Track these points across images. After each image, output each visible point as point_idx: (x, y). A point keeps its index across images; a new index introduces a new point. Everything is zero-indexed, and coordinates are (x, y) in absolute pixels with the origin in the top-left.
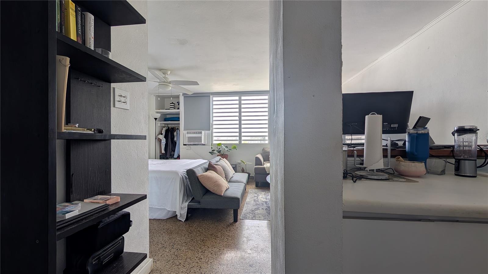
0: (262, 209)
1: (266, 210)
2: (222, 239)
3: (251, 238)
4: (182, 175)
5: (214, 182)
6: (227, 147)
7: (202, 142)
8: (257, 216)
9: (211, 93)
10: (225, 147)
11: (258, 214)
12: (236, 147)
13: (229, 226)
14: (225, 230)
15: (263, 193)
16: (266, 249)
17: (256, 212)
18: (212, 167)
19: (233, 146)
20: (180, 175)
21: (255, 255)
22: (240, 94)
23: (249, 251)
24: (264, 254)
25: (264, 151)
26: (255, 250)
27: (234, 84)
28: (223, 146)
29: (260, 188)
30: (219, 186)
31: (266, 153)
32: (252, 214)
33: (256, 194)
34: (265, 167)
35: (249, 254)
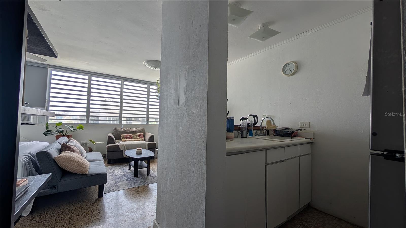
0: (123, 180)
1: (127, 181)
2: (93, 214)
3: (123, 204)
4: (24, 160)
5: (76, 162)
6: (72, 127)
7: (30, 120)
8: (121, 187)
9: (50, 65)
10: (70, 126)
11: (121, 185)
12: (83, 127)
13: (95, 202)
14: (92, 207)
15: (118, 168)
16: (140, 208)
17: (118, 184)
18: (68, 148)
19: (78, 126)
20: (22, 161)
21: (133, 214)
22: (91, 74)
23: (126, 214)
24: (140, 211)
25: (115, 130)
26: (131, 211)
27: (87, 64)
28: (66, 125)
29: (113, 164)
30: (82, 165)
31: (118, 132)
32: (115, 186)
33: (111, 170)
34: (119, 144)
35: (127, 216)
